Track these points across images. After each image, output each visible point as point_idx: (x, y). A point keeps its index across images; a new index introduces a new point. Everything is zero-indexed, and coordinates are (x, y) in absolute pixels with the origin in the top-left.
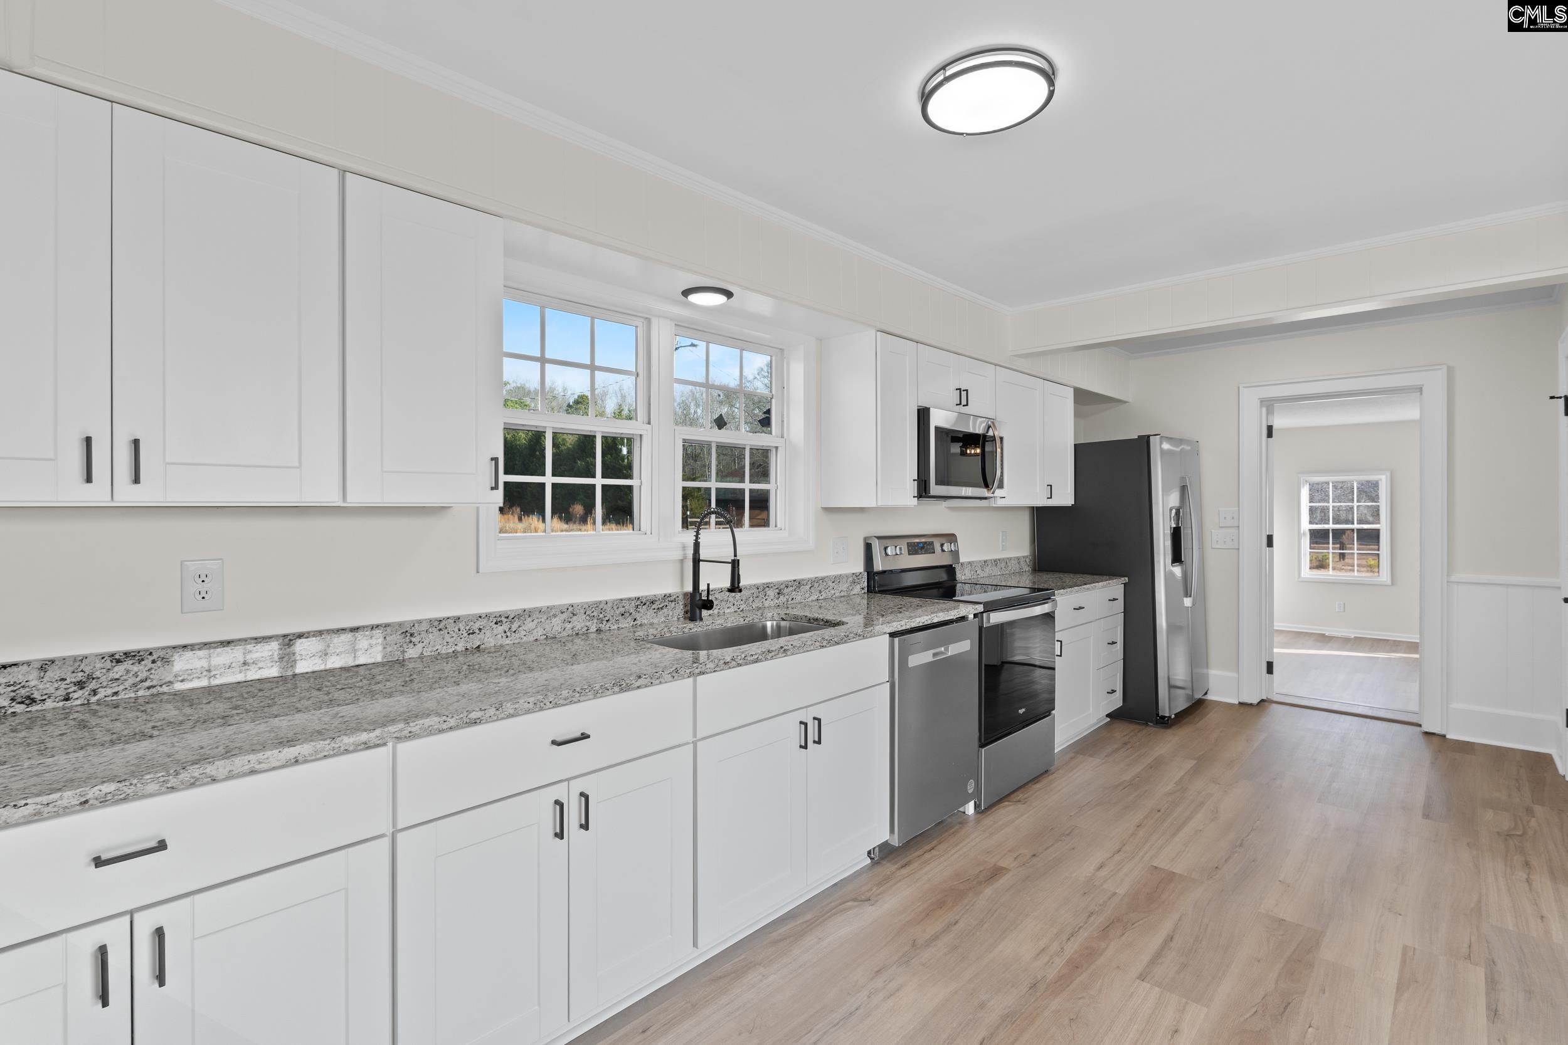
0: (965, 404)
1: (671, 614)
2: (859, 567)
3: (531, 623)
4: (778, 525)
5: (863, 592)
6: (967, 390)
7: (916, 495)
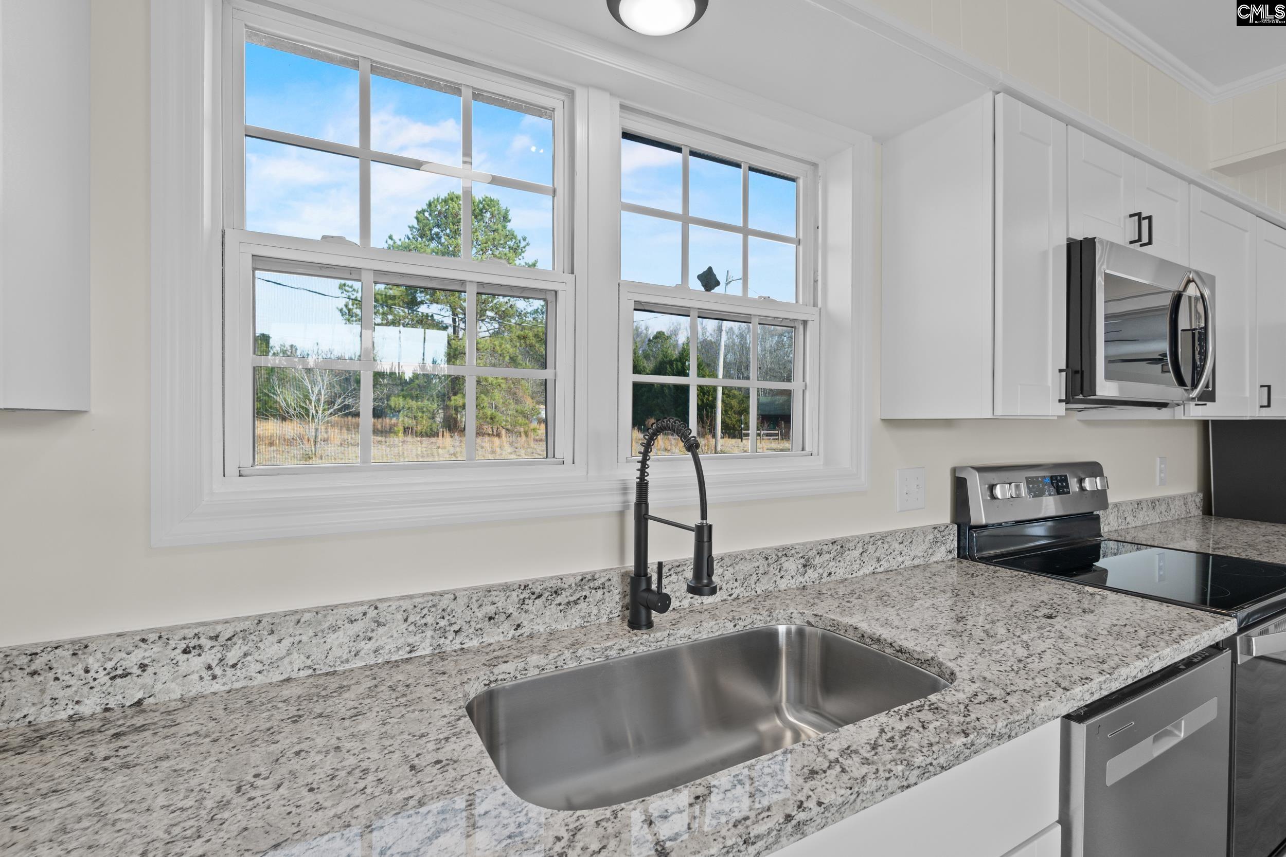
0: (1147, 241)
1: (595, 611)
2: (944, 516)
3: (276, 646)
4: (807, 448)
5: (950, 557)
6: (1149, 218)
7: (1064, 398)
